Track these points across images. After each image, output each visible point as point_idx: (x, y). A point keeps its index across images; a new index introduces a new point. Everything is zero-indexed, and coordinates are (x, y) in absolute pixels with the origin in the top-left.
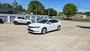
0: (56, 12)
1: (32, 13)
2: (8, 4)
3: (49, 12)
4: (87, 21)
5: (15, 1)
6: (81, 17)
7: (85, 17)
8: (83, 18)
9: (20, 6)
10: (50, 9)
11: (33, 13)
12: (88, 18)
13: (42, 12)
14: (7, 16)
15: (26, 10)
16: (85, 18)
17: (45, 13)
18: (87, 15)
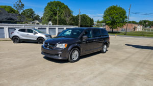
0: (93, 20)
1: (50, 23)
2: (8, 7)
3: (79, 21)
4: (144, 36)
5: (20, 1)
6: (134, 29)
7: (140, 28)
8: (138, 30)
9: (31, 10)
10: (81, 16)
11: (52, 22)
12: (145, 30)
13: (68, 20)
14: (3, 28)
15: (40, 18)
16: (141, 30)
17: (73, 23)
18: (143, 25)
